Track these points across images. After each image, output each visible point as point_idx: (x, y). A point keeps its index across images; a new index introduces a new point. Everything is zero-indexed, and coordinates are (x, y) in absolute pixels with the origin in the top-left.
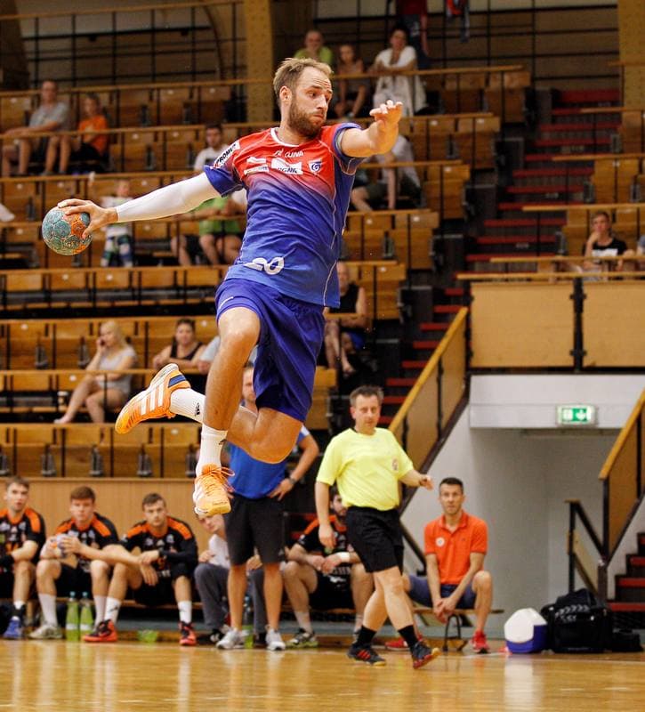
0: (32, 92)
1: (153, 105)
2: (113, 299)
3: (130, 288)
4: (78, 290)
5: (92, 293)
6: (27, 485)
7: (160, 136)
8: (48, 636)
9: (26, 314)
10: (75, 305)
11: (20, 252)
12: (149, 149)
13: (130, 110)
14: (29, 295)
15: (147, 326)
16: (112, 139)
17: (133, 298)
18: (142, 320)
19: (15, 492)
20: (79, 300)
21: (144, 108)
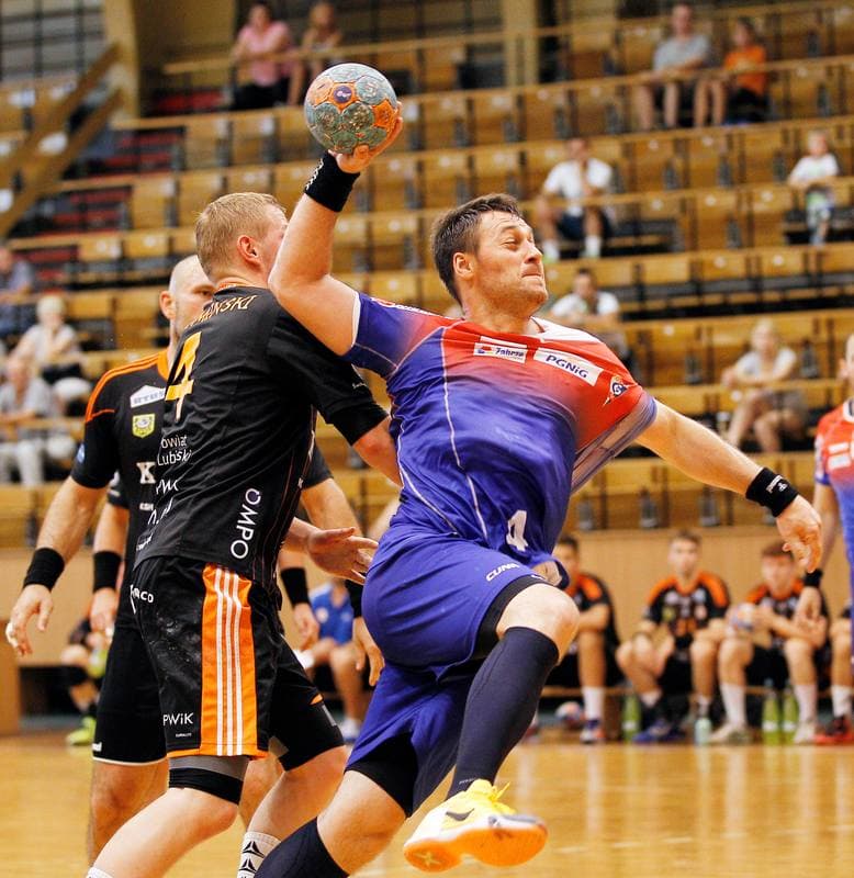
0: (662, 19)
1: (823, 30)
2: (783, 289)
3: (806, 274)
4: (737, 279)
5: (756, 282)
6: (695, 540)
7: (836, 72)
8: (734, 740)
9: (670, 314)
10: (735, 299)
11: (657, 233)
12: (821, 88)
13: (793, 37)
14: (673, 289)
15: (831, 324)
16: (771, 77)
17: (810, 286)
18: (823, 315)
19: (680, 551)
20: (739, 291)
21: (812, 34)
